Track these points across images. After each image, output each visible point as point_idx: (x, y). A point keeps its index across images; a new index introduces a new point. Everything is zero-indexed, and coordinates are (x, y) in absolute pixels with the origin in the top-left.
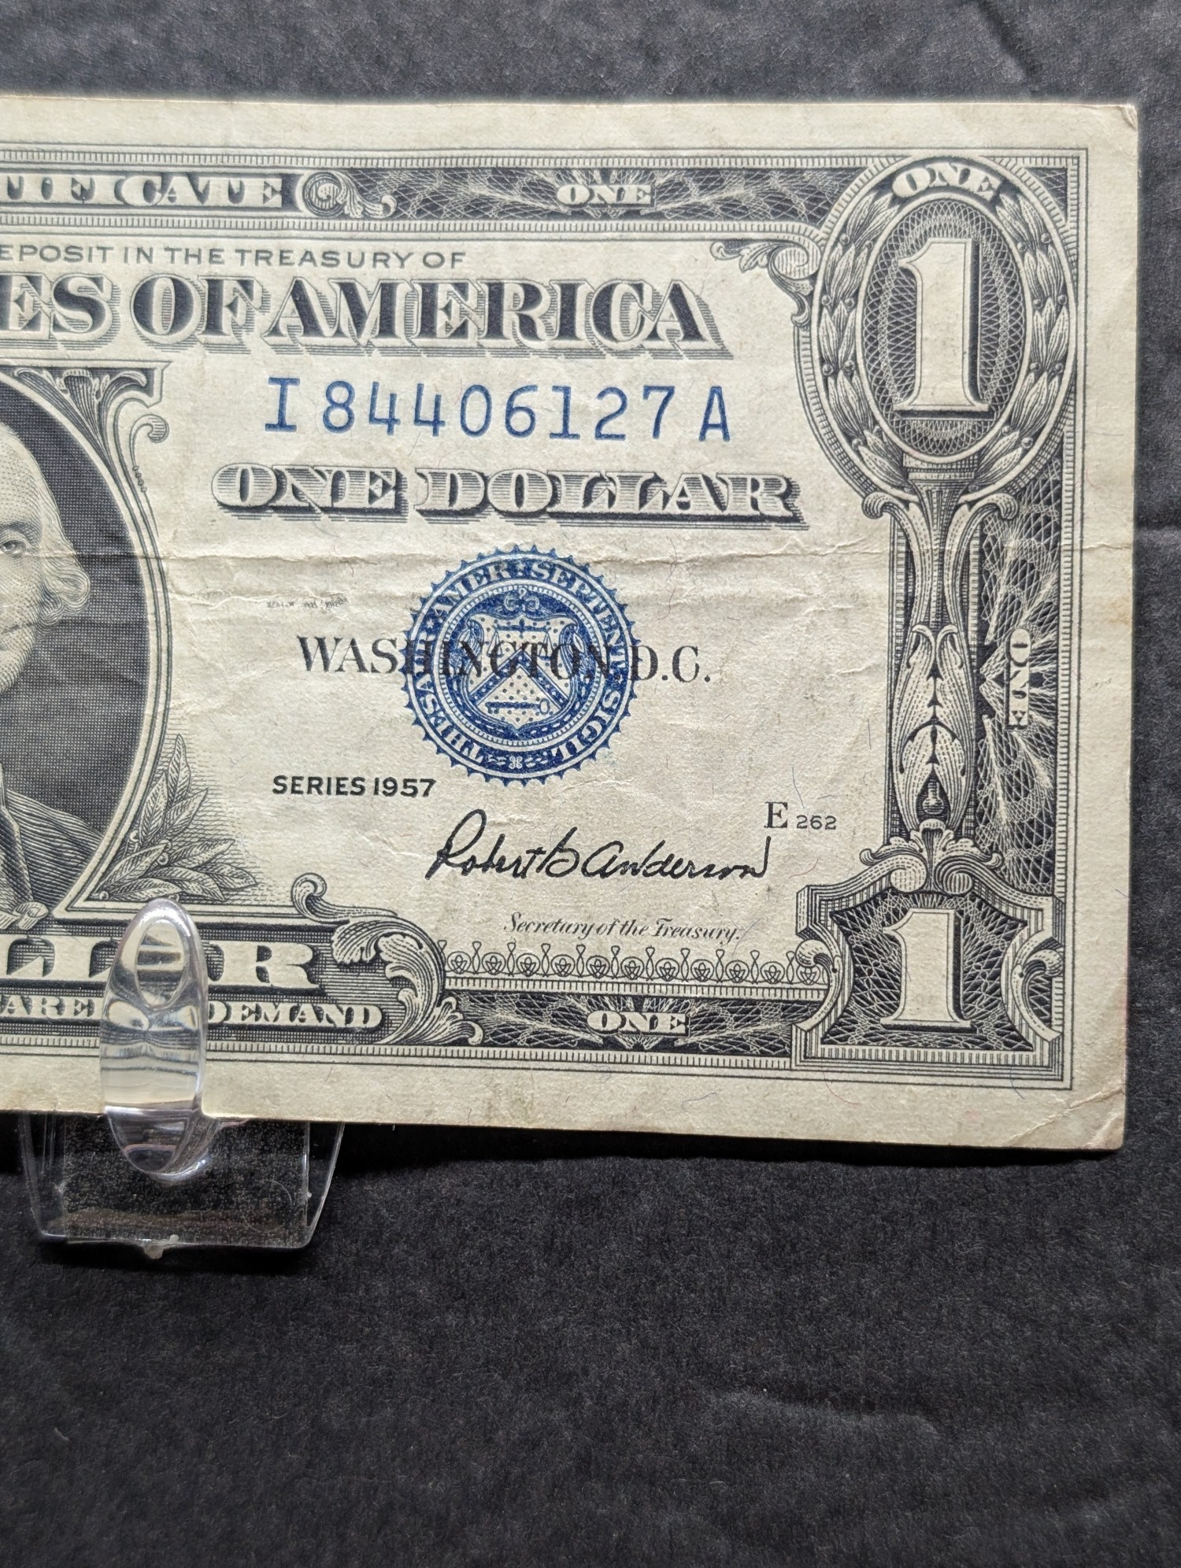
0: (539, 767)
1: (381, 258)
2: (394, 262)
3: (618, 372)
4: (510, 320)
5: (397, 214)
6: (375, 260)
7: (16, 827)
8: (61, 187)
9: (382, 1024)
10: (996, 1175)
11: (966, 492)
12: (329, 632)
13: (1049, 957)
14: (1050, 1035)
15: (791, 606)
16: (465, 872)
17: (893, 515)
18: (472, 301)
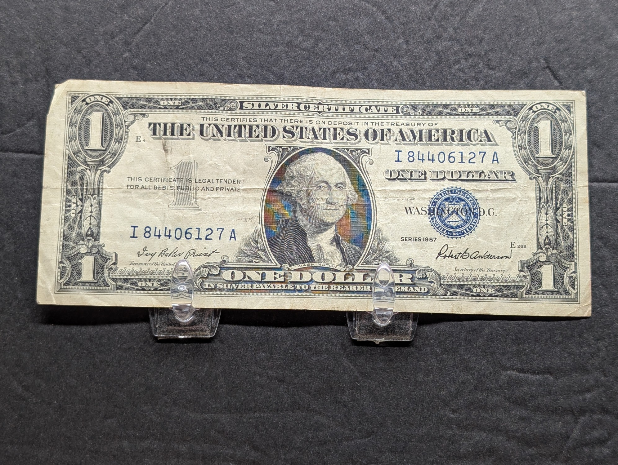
0: (460, 235)
1: (419, 124)
2: (422, 125)
3: (473, 149)
4: (448, 137)
5: (422, 115)
6: (418, 125)
7: (344, 249)
8: (347, 109)
9: (428, 291)
10: (564, 323)
11: (552, 175)
12: (411, 206)
13: (574, 275)
14: (575, 292)
15: (514, 199)
16: (444, 258)
17: (536, 180)
18: (440, 133)
